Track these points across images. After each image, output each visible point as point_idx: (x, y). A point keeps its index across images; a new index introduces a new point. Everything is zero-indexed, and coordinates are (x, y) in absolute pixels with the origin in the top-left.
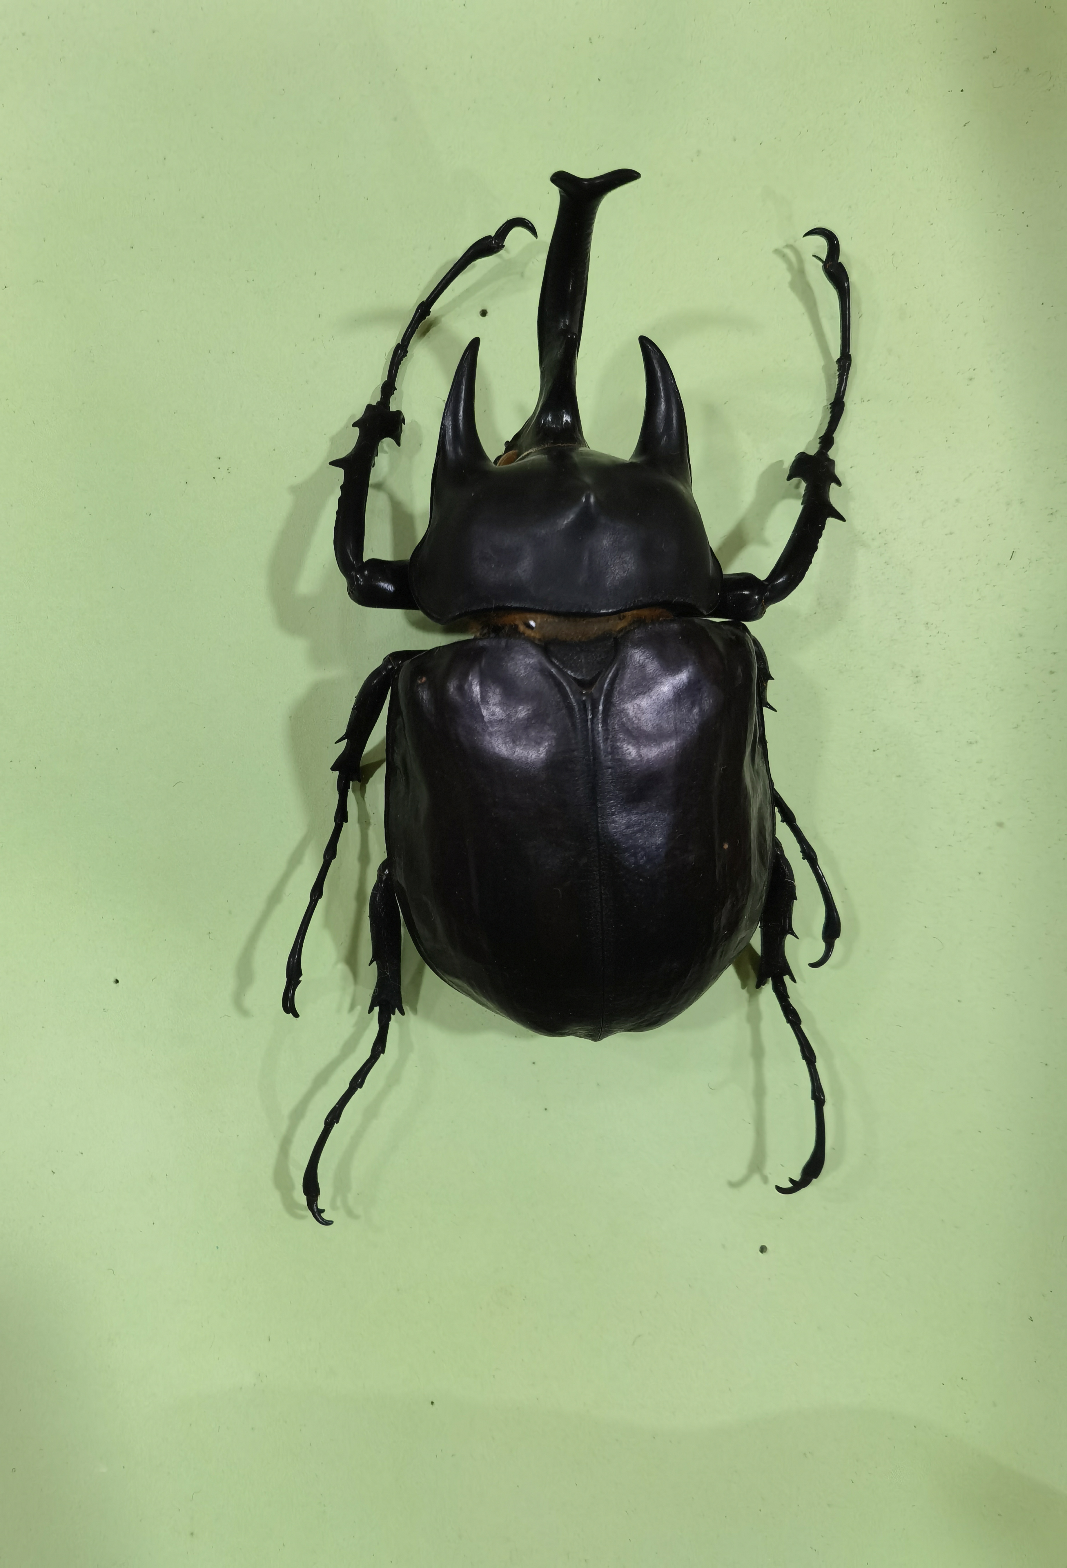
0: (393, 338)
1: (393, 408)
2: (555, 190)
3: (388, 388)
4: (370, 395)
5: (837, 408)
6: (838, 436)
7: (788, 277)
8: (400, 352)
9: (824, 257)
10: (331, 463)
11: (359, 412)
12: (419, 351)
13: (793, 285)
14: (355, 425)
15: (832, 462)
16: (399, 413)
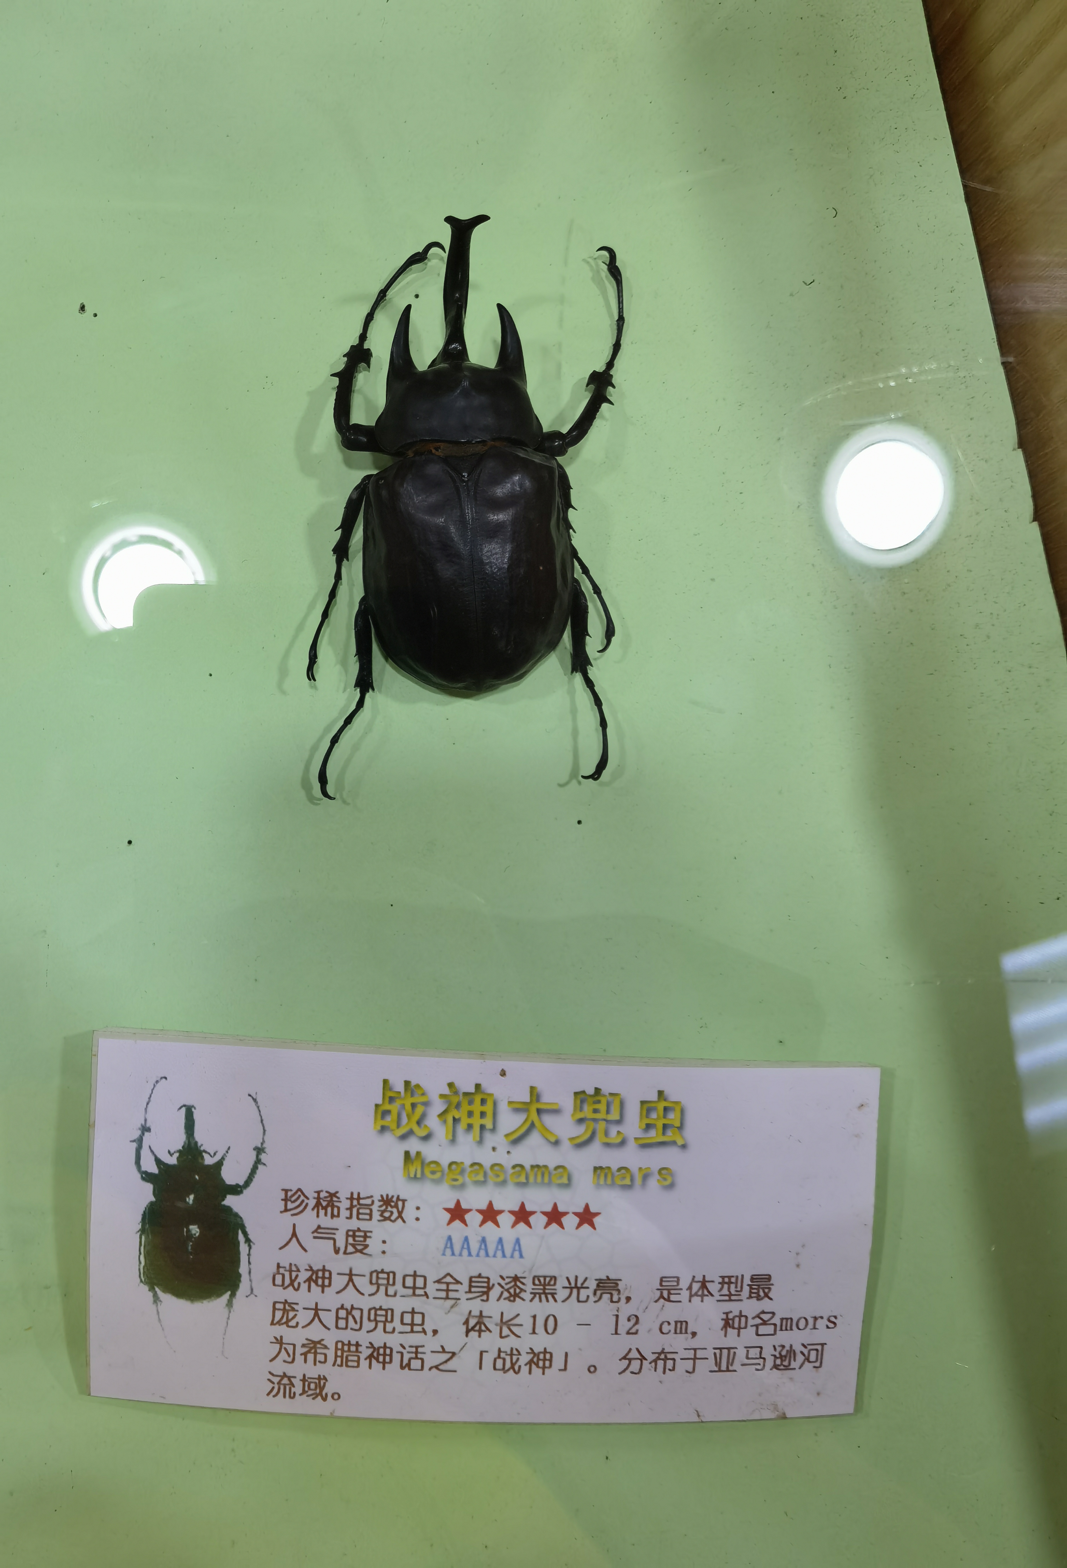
0: (366, 310)
1: (366, 347)
2: (448, 226)
3: (363, 337)
4: (353, 339)
5: (617, 347)
6: (616, 362)
7: (590, 274)
8: (369, 318)
9: (608, 263)
10: (331, 375)
11: (347, 349)
12: (379, 316)
13: (593, 279)
14: (344, 356)
15: (612, 376)
16: (369, 350)
